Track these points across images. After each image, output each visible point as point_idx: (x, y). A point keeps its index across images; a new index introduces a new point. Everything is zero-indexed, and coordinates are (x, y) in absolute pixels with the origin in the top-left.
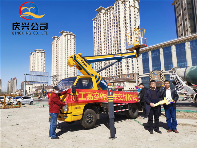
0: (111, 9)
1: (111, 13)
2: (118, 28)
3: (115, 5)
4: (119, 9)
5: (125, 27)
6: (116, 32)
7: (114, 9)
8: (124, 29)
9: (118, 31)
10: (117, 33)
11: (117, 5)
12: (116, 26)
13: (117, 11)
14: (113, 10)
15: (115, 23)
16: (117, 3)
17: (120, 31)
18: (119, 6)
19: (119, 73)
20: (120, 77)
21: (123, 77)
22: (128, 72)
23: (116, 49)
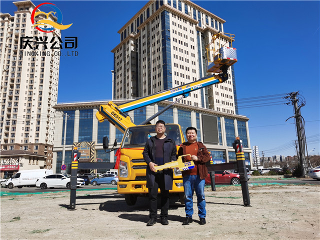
0: (7, 19)
1: (6, 27)
2: (18, 58)
3: (16, 15)
4: (24, 25)
5: (31, 59)
6: (11, 63)
7: (13, 20)
8: (30, 62)
9: (17, 64)
10: (14, 65)
11: (22, 17)
12: (12, 53)
13: (21, 27)
14: (11, 23)
15: (13, 46)
16: (22, 14)
17: (20, 63)
18: (24, 20)
19: (6, 141)
20: (9, 148)
21: (14, 148)
22: (26, 141)
23: (7, 94)
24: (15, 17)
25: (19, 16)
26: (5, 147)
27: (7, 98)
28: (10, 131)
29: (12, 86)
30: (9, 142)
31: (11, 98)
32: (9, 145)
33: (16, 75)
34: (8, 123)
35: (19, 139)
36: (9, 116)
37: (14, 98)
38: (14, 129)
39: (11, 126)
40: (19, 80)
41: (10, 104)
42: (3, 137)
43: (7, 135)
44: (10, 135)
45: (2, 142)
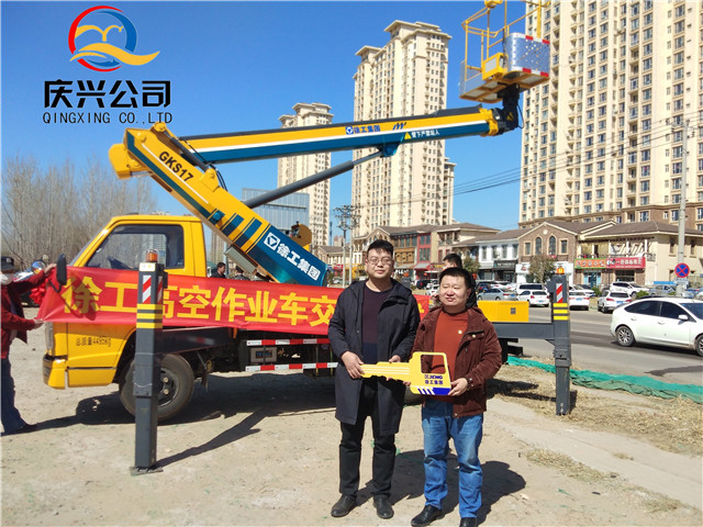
9: (642, 7)
10: (636, 12)
20: (639, 216)
21: (648, 216)
23: (628, 90)
26: (632, 216)
27: (627, 98)
28: (639, 176)
29: (634, 69)
30: (638, 204)
31: (634, 97)
32: (638, 209)
33: (641, 35)
34: (633, 159)
35: (660, 194)
36: (633, 142)
37: (640, 96)
38: (646, 170)
39: (639, 164)
41: (634, 112)
42: (626, 192)
43: (632, 186)
44: (639, 186)
45: (625, 205)
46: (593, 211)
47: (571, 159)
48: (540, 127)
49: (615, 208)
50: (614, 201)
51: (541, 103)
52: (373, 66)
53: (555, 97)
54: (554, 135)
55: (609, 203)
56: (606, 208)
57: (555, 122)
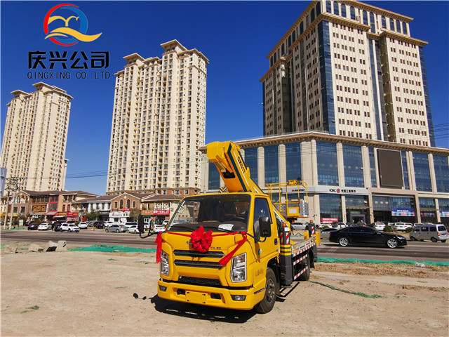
0: (156, 62)
1: (155, 71)
2: (166, 100)
3: (163, 57)
4: (171, 66)
5: (179, 100)
6: (161, 106)
7: (161, 63)
8: (177, 103)
9: (166, 106)
10: (164, 108)
11: (169, 58)
12: (162, 96)
13: (168, 69)
14: (160, 66)
15: (162, 89)
16: (168, 55)
17: (169, 106)
18: (171, 60)
19: (160, 185)
20: (162, 192)
21: (166, 192)
22: (178, 185)
23: (159, 139)
24: (163, 59)
25: (166, 58)
26: (159, 192)
27: (159, 142)
28: (163, 175)
29: (162, 131)
30: (162, 187)
31: (162, 142)
32: (162, 189)
33: (166, 118)
34: (160, 168)
35: (171, 184)
36: (161, 161)
37: (164, 142)
38: (166, 173)
39: (163, 170)
40: (168, 123)
41: (161, 148)
42: (157, 181)
43: (160, 179)
44: (163, 179)
45: (157, 187)
46: (143, 188)
47: (133, 164)
48: (119, 148)
49: (152, 188)
50: (152, 185)
51: (120, 137)
52: (22, 101)
53: (127, 136)
54: (126, 152)
55: (150, 186)
56: (148, 188)
57: (126, 147)
